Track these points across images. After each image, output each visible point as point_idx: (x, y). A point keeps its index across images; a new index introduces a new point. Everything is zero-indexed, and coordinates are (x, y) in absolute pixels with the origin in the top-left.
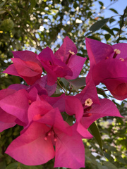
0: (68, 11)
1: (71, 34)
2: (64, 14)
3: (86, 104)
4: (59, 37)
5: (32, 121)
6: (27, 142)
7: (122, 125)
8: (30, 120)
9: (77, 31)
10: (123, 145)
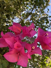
0: (35, 8)
1: (34, 18)
2: (34, 9)
3: (33, 48)
4: (29, 17)
9: (37, 17)
10: (41, 65)
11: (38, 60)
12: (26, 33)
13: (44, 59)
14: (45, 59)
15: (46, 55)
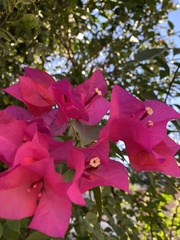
1: (118, 54)
2: (118, 24)
3: (92, 164)
4: (101, 53)
5: (19, 165)
6: (6, 187)
7: (154, 196)
8: (15, 163)
11: (133, 207)
12: (68, 109)
13: (158, 202)
14: (162, 204)
15: (163, 187)
